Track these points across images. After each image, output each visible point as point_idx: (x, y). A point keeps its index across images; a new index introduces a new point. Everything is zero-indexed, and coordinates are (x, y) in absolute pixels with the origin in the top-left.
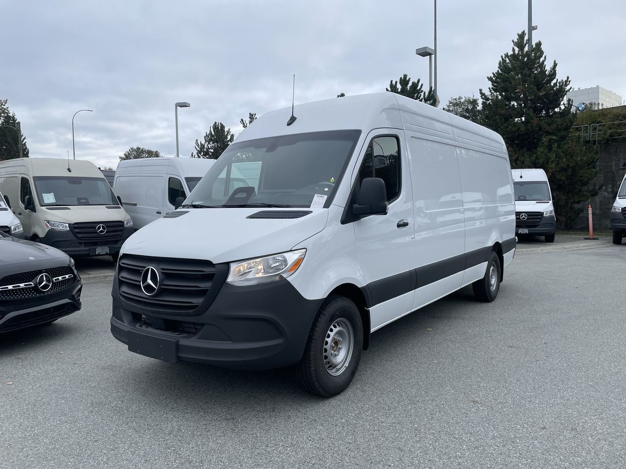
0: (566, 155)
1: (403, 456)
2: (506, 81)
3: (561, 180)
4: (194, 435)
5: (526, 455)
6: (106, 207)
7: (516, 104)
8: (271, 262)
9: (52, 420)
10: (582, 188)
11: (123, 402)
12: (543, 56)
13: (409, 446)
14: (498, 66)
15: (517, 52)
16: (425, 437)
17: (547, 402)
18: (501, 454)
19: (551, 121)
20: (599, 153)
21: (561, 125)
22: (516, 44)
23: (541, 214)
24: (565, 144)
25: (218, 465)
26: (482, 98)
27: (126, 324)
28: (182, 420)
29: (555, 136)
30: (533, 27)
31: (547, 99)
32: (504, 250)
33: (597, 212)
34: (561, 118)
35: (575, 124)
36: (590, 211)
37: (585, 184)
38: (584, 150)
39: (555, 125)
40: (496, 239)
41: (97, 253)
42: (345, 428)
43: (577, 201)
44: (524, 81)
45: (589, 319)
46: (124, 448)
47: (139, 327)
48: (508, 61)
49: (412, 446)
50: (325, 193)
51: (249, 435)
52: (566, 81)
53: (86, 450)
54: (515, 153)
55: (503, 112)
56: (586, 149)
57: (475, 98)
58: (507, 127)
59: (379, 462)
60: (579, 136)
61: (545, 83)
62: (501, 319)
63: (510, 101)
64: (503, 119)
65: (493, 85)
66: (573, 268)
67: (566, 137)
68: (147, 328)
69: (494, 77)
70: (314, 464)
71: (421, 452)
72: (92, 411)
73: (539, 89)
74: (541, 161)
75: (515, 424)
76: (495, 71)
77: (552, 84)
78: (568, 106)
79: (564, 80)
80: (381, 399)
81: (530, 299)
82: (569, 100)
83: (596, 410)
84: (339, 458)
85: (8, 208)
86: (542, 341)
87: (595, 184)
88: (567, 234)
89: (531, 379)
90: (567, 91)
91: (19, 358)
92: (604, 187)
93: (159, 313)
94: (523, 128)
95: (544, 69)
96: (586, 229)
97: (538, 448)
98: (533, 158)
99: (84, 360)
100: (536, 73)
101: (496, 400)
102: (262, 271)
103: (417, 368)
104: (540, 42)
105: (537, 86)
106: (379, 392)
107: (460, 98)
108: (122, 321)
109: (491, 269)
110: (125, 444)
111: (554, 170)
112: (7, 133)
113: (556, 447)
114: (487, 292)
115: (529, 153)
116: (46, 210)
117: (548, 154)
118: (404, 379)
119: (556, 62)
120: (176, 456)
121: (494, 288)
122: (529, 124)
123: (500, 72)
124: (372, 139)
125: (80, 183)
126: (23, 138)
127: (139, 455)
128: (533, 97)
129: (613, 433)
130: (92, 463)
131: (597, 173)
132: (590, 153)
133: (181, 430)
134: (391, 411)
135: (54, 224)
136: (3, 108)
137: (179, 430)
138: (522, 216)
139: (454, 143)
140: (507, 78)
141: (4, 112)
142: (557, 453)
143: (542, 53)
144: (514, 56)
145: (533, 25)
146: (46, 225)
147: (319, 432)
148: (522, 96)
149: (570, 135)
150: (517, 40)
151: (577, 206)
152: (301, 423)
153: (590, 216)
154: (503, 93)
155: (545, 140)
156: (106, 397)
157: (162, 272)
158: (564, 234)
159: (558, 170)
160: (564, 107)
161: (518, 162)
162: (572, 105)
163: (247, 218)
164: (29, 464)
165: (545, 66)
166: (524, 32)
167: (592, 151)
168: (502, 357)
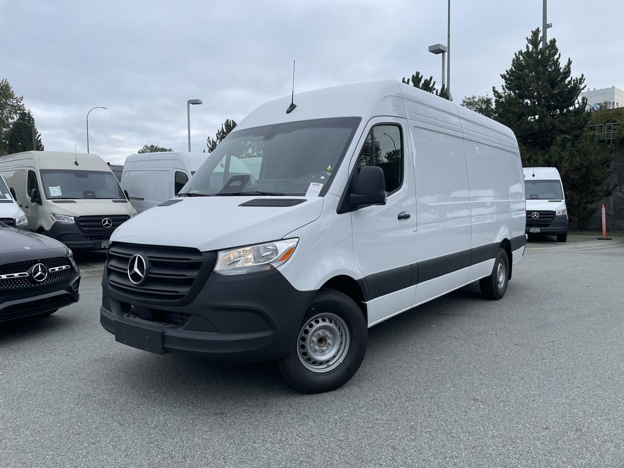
0: (580, 154)
1: (396, 454)
2: (520, 79)
3: (574, 179)
4: (179, 429)
5: (526, 456)
6: (113, 201)
7: (529, 102)
8: (262, 251)
9: (36, 411)
10: (596, 188)
11: (111, 394)
12: (558, 54)
13: (403, 444)
14: (511, 63)
15: (531, 49)
16: (421, 435)
17: (552, 401)
18: (500, 455)
19: (564, 120)
20: (614, 153)
21: (575, 123)
22: (530, 41)
23: (553, 213)
24: (579, 143)
25: (201, 461)
26: (495, 96)
27: (114, 314)
28: (169, 415)
29: (569, 134)
30: (548, 25)
31: (561, 97)
32: (512, 247)
33: (611, 212)
34: (575, 116)
35: (589, 122)
36: (604, 211)
37: (599, 184)
38: (598, 149)
39: (569, 124)
40: (504, 236)
41: (102, 247)
42: (338, 425)
43: (590, 200)
44: (538, 79)
45: (599, 317)
46: (106, 441)
47: (127, 318)
48: (521, 58)
49: (406, 445)
50: (321, 181)
51: (237, 430)
52: (581, 79)
53: (66, 443)
54: (528, 152)
55: (516, 110)
56: (600, 148)
57: (489, 97)
58: (520, 126)
59: (371, 461)
60: (594, 135)
61: (559, 81)
62: (508, 317)
63: (523, 99)
64: (516, 117)
65: (506, 82)
66: (584, 267)
67: (580, 136)
68: (135, 318)
69: (507, 74)
70: (301, 462)
71: (415, 451)
72: (78, 404)
73: (553, 87)
74: (554, 160)
75: (516, 423)
76: (509, 68)
77: (567, 82)
78: (583, 104)
79: (578, 78)
80: (377, 396)
81: (538, 297)
82: (583, 99)
83: (603, 410)
84: (329, 456)
85: (13, 200)
86: (550, 339)
87: (609, 184)
88: (581, 234)
89: (536, 378)
90: (582, 89)
91: (12, 349)
92: (618, 188)
93: (146, 302)
94: (536, 127)
95: (559, 66)
96: (600, 229)
97: (539, 449)
98: (547, 157)
99: (77, 352)
100: (550, 71)
101: (498, 398)
102: (253, 260)
103: (418, 365)
104: (554, 39)
105: (551, 84)
106: (377, 389)
107: (474, 97)
108: (111, 312)
109: (499, 266)
110: (107, 438)
111: (567, 169)
112: (22, 129)
113: (559, 449)
114: (494, 289)
115: (542, 151)
116: (53, 203)
117: (561, 152)
118: (403, 376)
119: (571, 60)
120: (159, 451)
121: (502, 286)
122: (542, 123)
123: (513, 69)
124: (373, 127)
125: (87, 176)
126: (38, 134)
127: (120, 449)
128: (547, 95)
129: (620, 435)
130: (71, 457)
131: (610, 173)
132: (604, 152)
133: (167, 424)
134: (387, 408)
135: (59, 217)
136: (19, 105)
137: (165, 424)
138: (534, 214)
139: (461, 135)
140: (521, 75)
141: (19, 109)
142: (559, 455)
143: (557, 50)
144: (528, 54)
145: (548, 23)
146: (52, 218)
147: (311, 428)
148: (536, 93)
149: (584, 134)
150: (531, 38)
151: (590, 206)
152: (293, 419)
153: (604, 216)
154: (517, 91)
155: (559, 138)
156: (94, 390)
157: (149, 260)
158: (577, 234)
159: (571, 169)
160: (578, 106)
161: (531, 161)
162: (586, 104)
163: (239, 206)
164: (5, 457)
165: (559, 63)
166: (538, 29)
167: (606, 150)
168: (506, 355)
